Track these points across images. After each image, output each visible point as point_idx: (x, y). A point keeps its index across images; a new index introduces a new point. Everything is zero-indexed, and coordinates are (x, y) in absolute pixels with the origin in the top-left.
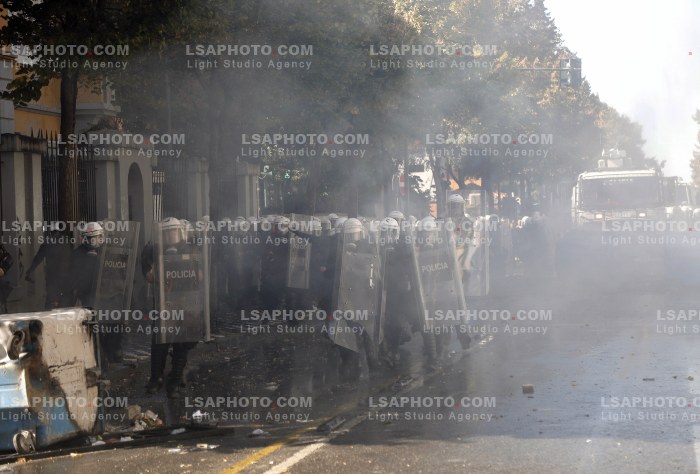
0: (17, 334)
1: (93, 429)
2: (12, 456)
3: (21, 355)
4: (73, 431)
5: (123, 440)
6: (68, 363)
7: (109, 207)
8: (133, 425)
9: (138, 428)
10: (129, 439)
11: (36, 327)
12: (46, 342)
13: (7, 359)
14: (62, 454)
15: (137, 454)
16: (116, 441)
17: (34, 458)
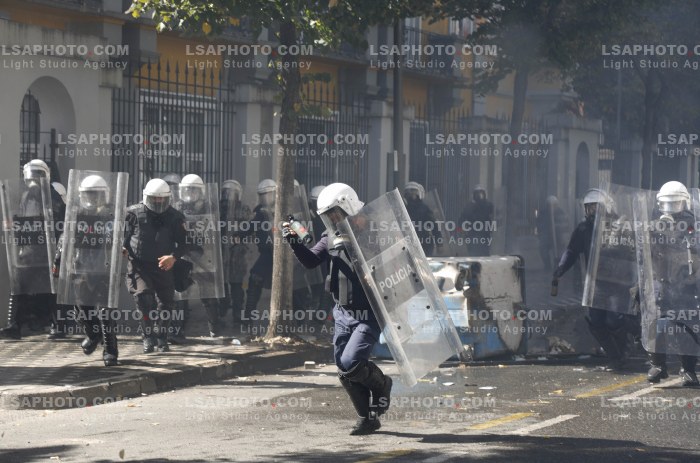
0: (463, 272)
1: (518, 349)
2: (456, 362)
3: (466, 288)
4: (502, 349)
5: (540, 359)
6: (500, 297)
7: (559, 178)
8: (550, 350)
9: (553, 352)
10: (544, 359)
11: (476, 267)
12: (484, 279)
13: (454, 290)
14: (493, 364)
15: (548, 370)
16: (533, 359)
17: (471, 365)
